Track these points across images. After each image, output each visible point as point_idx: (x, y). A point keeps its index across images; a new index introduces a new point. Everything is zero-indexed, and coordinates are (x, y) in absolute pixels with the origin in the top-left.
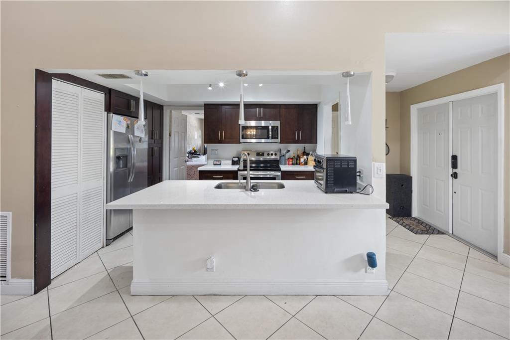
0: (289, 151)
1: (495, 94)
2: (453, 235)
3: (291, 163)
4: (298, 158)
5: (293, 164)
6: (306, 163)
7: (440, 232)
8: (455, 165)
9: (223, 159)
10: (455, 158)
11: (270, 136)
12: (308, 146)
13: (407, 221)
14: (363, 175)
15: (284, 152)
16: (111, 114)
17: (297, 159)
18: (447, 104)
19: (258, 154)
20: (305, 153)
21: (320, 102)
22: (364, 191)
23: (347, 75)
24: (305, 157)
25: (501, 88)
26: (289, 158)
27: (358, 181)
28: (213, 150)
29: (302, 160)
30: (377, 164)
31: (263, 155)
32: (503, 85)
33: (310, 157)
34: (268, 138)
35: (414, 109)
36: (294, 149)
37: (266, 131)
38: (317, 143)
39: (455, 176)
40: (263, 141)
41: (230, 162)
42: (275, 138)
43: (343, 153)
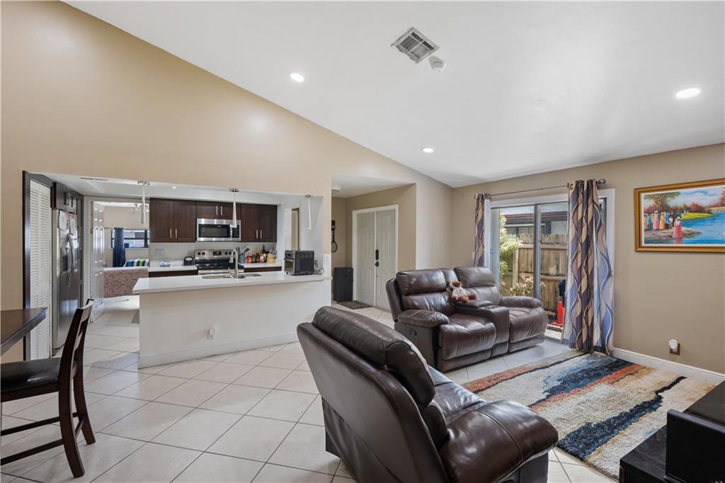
0: (248, 250)
1: (394, 210)
2: (376, 307)
3: (250, 261)
4: (257, 256)
5: (252, 262)
6: (265, 261)
7: (369, 306)
8: (377, 258)
9: (171, 259)
10: (377, 251)
11: (231, 234)
12: (267, 245)
13: (348, 303)
14: (318, 263)
15: (242, 251)
16: (58, 211)
17: (256, 258)
18: (373, 213)
19: (215, 253)
20: (264, 251)
21: (280, 205)
22: (319, 273)
23: (309, 196)
24: (265, 255)
25: (397, 207)
26: (248, 257)
27: (315, 268)
28: (157, 250)
29: (262, 258)
30: (326, 255)
31: (220, 253)
32: (397, 206)
33: (269, 255)
34: (228, 236)
35: (355, 214)
36: (254, 247)
37: (225, 230)
38: (276, 241)
39: (377, 264)
40: (223, 239)
41: (182, 262)
42: (236, 237)
43: (303, 248)
